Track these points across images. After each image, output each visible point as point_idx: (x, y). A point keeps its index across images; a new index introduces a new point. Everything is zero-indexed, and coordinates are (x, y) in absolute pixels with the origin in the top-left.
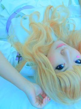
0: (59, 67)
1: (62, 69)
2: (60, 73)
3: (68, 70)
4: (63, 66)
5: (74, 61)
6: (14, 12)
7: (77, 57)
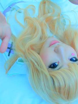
0: (52, 66)
1: (56, 67)
2: (54, 72)
3: (62, 68)
4: (57, 64)
5: (69, 59)
6: (9, 7)
7: (72, 54)
